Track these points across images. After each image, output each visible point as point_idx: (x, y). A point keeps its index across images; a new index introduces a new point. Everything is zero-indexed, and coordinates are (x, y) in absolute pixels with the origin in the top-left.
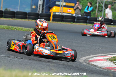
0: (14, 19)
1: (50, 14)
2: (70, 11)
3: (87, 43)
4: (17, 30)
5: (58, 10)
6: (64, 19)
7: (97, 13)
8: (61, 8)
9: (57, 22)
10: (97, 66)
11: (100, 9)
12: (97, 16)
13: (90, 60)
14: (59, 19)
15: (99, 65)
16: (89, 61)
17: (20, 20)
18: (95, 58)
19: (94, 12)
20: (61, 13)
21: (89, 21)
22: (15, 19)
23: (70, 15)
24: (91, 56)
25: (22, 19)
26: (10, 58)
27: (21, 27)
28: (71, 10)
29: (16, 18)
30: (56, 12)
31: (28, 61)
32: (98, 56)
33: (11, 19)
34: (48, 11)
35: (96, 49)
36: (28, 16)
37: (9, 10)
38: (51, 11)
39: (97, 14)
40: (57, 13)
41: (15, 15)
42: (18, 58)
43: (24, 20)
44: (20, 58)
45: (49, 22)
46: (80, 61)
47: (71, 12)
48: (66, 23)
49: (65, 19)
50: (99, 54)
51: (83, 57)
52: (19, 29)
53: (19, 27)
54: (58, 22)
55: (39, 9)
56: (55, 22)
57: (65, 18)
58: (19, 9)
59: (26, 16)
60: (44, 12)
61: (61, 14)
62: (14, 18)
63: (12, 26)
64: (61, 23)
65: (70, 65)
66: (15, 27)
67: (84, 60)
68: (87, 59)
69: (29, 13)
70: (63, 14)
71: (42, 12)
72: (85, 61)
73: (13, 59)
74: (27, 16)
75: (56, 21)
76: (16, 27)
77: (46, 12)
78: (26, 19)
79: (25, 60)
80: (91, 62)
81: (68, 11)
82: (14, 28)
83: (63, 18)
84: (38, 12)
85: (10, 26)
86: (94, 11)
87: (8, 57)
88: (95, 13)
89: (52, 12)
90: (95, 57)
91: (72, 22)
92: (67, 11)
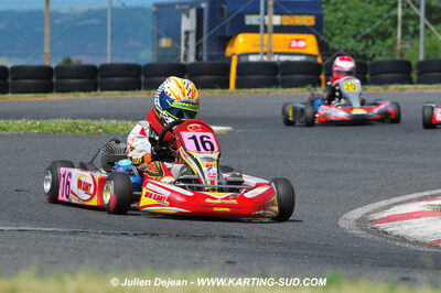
0: (93, 93)
1: (225, 62)
2: (301, 44)
3: (368, 156)
4: (105, 131)
5: (254, 46)
6: (279, 77)
7: (402, 44)
8: (266, 36)
9: (253, 90)
10: (403, 239)
11: (411, 29)
12: (402, 55)
13: (377, 216)
14: (261, 77)
15: (411, 235)
16: (376, 222)
17: (116, 94)
18: (396, 208)
19: (390, 41)
20: (265, 54)
21: (372, 75)
22: (99, 92)
23: (303, 58)
24: (384, 203)
25: (124, 92)
26: (78, 238)
27: (120, 123)
28: (303, 40)
29: (102, 90)
30: (247, 54)
31: (145, 240)
32: (410, 201)
33: (82, 96)
34: (216, 53)
35: (403, 174)
36: (146, 76)
37: (80, 62)
38: (229, 51)
39: (399, 47)
40: (252, 58)
41: (99, 79)
42: (110, 234)
43: (130, 94)
44: (116, 234)
45: (225, 90)
46: (342, 223)
47: (304, 48)
48: (288, 90)
49: (282, 74)
50: (411, 193)
51: (351, 209)
52: (115, 126)
53: (114, 122)
54: (259, 90)
55: (187, 46)
56: (245, 92)
57: (281, 72)
58: (112, 55)
59: (138, 76)
60: (205, 59)
61: (265, 58)
62: (95, 90)
63: (89, 121)
64: (268, 93)
65: (304, 243)
66: (97, 123)
67: (357, 221)
68: (367, 214)
69: (148, 67)
70: (275, 58)
71: (198, 57)
72: (361, 222)
73: (91, 239)
74: (143, 79)
75: (250, 87)
76: (103, 123)
77: (210, 57)
78: (140, 89)
79: (135, 238)
80: (382, 226)
81: (294, 44)
82: (93, 125)
83: (276, 75)
84: (182, 61)
85: (80, 121)
86: (390, 35)
87: (71, 233)
88: (395, 43)
89: (234, 54)
90: (396, 204)
91: (309, 86)
92: (290, 47)
